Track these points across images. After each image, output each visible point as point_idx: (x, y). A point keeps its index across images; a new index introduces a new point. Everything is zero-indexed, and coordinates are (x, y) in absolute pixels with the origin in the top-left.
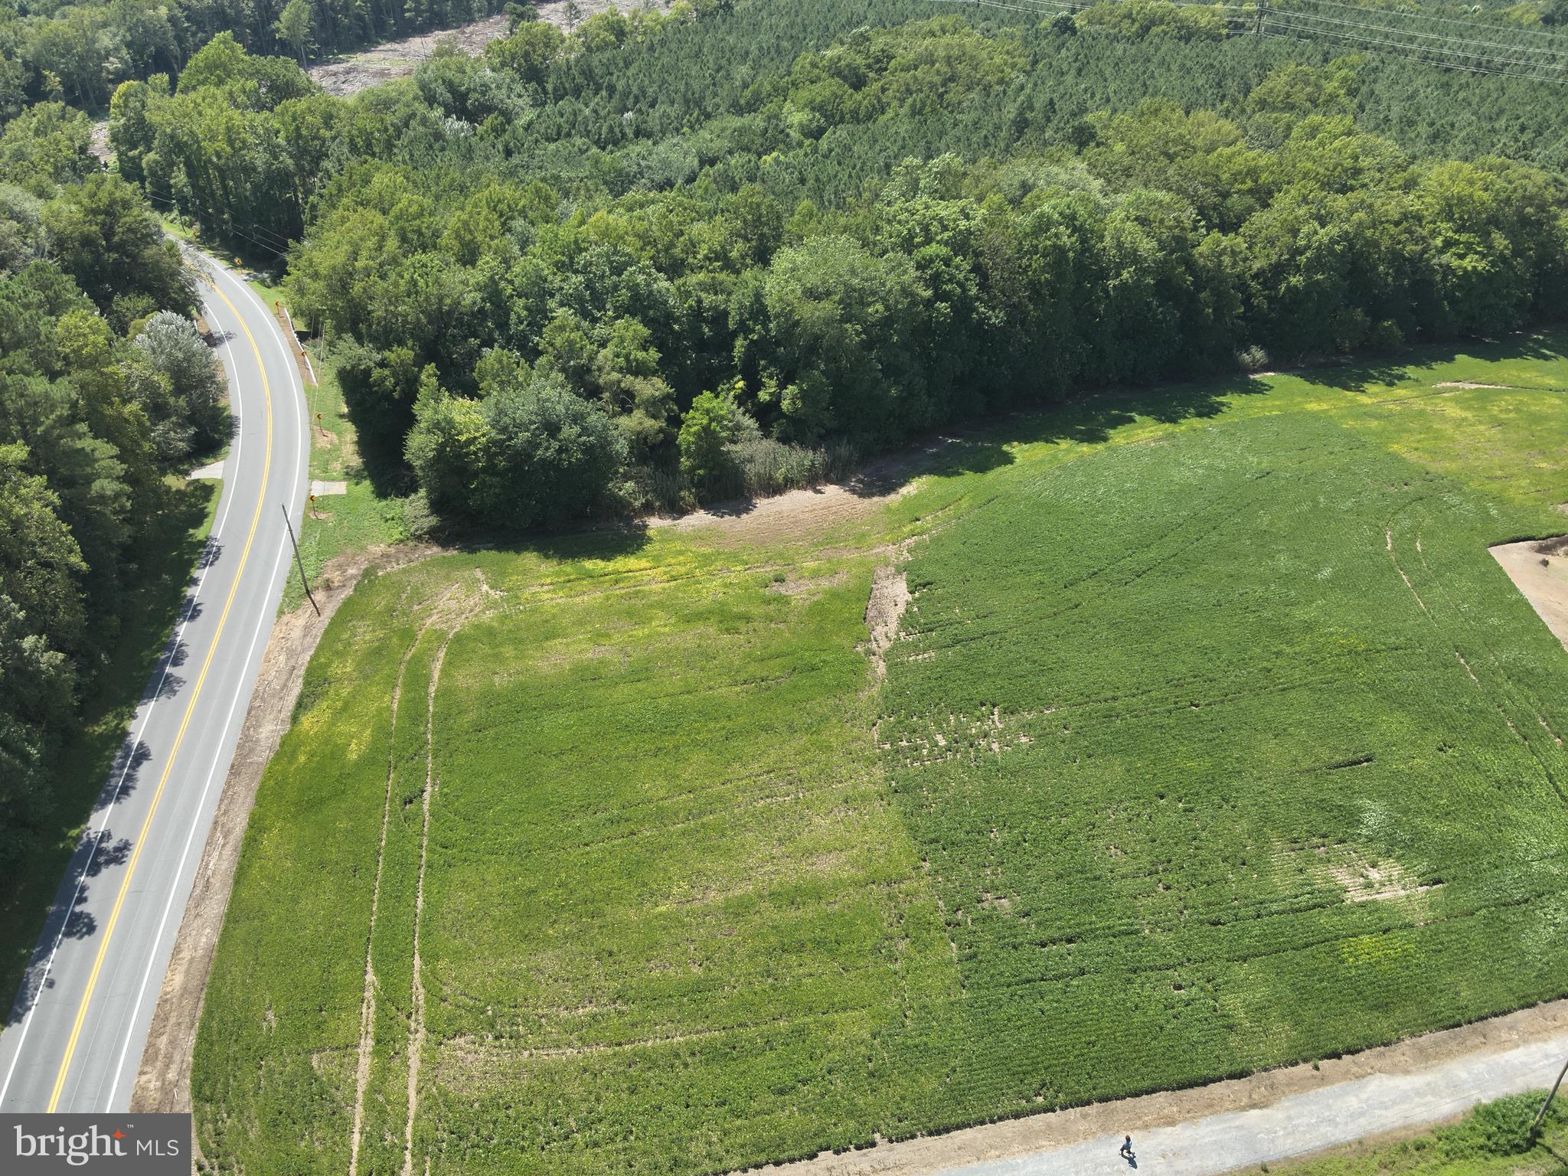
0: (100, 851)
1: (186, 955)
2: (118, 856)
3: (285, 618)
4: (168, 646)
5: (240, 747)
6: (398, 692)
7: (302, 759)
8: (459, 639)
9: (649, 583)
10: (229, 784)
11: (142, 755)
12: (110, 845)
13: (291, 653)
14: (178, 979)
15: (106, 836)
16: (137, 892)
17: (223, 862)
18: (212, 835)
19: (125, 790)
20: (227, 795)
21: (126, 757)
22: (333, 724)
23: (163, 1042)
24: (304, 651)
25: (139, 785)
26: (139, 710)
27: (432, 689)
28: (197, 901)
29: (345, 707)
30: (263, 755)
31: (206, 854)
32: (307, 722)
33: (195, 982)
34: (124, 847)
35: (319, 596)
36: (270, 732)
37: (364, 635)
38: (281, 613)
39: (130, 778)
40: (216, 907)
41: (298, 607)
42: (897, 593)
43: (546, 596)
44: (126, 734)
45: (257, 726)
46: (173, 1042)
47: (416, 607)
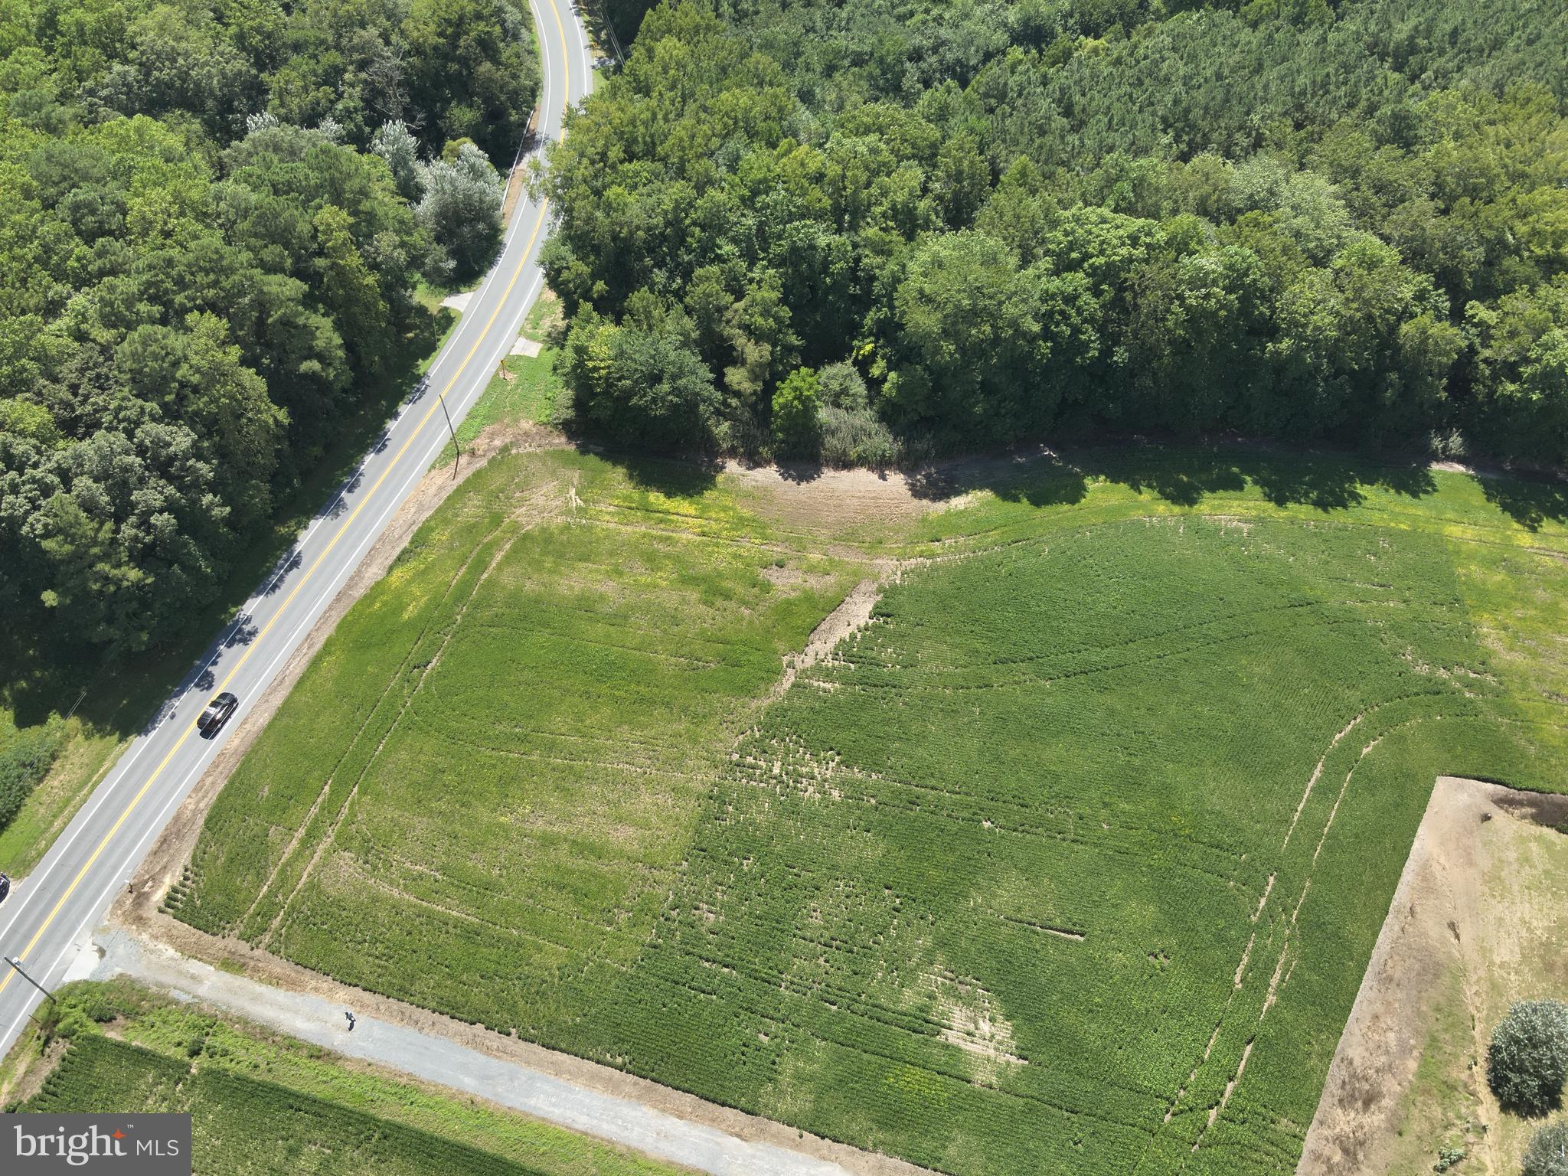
0: (240, 631)
1: (248, 726)
2: (246, 639)
3: (433, 472)
4: (353, 472)
5: (352, 579)
6: (464, 569)
7: (378, 605)
8: (526, 537)
9: (684, 531)
10: (330, 608)
11: (295, 564)
12: (247, 628)
13: (421, 508)
14: (236, 742)
15: (248, 620)
16: (245, 669)
17: (298, 667)
18: (302, 644)
19: (275, 587)
20: (325, 617)
21: (286, 561)
22: (409, 582)
23: (209, 780)
24: (429, 508)
25: (284, 586)
26: (312, 522)
27: (485, 575)
28: (272, 690)
29: (424, 572)
30: (359, 592)
31: (293, 657)
32: (397, 573)
33: (242, 749)
34: (253, 633)
35: (464, 460)
36: (374, 573)
37: (472, 509)
38: (433, 467)
39: (281, 579)
40: (277, 700)
41: (447, 464)
42: (860, 611)
43: (607, 518)
44: (295, 541)
45: (369, 565)
46: (213, 783)
47: (518, 495)
